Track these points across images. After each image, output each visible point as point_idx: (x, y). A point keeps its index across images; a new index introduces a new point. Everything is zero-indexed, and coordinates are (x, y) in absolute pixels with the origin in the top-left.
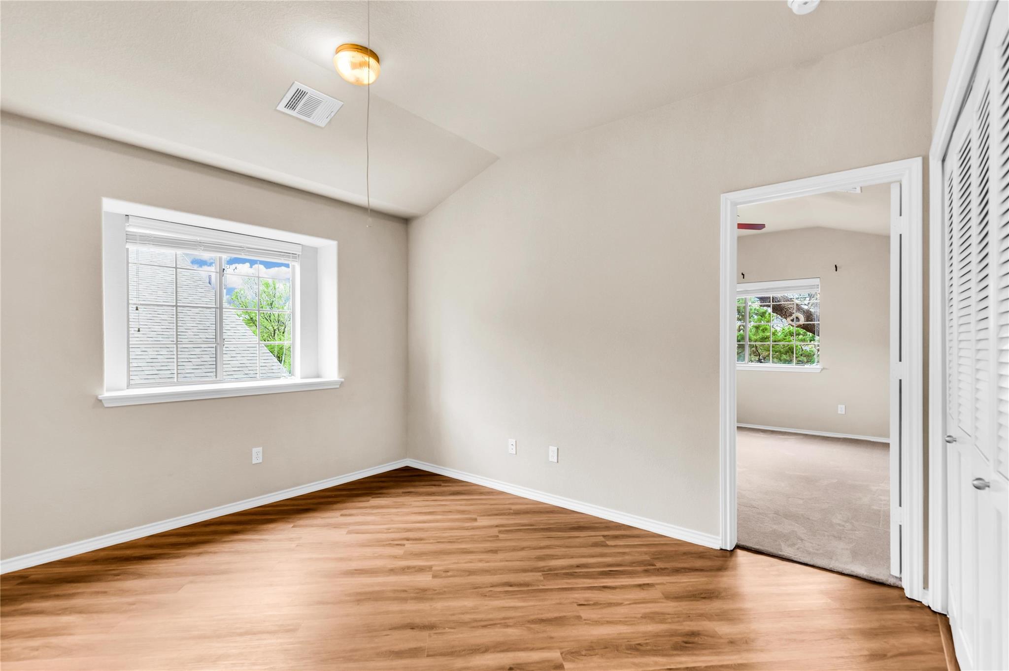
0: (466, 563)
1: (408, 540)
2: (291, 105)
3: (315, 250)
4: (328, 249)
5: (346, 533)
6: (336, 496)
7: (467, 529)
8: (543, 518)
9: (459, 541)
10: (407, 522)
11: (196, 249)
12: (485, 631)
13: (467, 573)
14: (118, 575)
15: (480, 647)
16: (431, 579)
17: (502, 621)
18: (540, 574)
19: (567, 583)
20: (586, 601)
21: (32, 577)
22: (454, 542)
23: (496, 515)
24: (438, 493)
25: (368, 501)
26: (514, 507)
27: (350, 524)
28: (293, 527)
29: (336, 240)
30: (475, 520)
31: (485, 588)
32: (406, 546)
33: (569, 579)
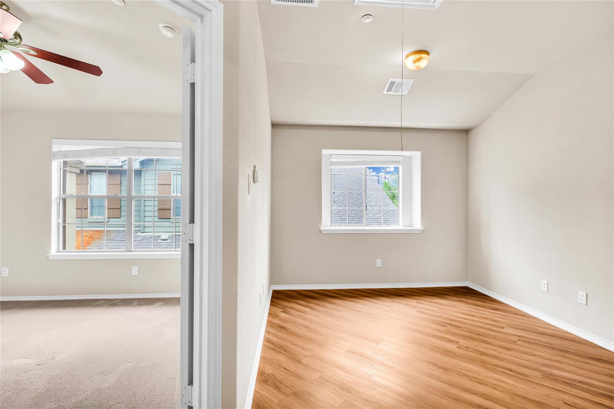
0: (483, 348)
1: (450, 325)
2: (389, 90)
3: (410, 157)
4: (416, 156)
5: (416, 311)
6: (417, 293)
7: (493, 331)
8: (566, 344)
9: (484, 335)
10: (453, 316)
11: (355, 165)
12: (479, 385)
13: (481, 354)
14: (324, 300)
15: (471, 390)
16: (456, 348)
17: (494, 386)
18: (540, 374)
19: (562, 387)
20: (574, 404)
21: (301, 293)
22: (480, 335)
23: (522, 330)
24: (481, 306)
25: (434, 299)
26: (540, 329)
27: (419, 308)
28: (391, 301)
29: (420, 151)
30: (503, 328)
31: (491, 365)
32: (448, 327)
33: (566, 386)
